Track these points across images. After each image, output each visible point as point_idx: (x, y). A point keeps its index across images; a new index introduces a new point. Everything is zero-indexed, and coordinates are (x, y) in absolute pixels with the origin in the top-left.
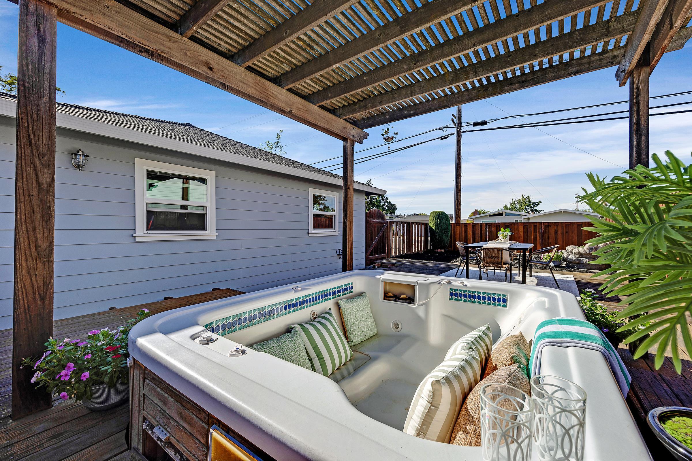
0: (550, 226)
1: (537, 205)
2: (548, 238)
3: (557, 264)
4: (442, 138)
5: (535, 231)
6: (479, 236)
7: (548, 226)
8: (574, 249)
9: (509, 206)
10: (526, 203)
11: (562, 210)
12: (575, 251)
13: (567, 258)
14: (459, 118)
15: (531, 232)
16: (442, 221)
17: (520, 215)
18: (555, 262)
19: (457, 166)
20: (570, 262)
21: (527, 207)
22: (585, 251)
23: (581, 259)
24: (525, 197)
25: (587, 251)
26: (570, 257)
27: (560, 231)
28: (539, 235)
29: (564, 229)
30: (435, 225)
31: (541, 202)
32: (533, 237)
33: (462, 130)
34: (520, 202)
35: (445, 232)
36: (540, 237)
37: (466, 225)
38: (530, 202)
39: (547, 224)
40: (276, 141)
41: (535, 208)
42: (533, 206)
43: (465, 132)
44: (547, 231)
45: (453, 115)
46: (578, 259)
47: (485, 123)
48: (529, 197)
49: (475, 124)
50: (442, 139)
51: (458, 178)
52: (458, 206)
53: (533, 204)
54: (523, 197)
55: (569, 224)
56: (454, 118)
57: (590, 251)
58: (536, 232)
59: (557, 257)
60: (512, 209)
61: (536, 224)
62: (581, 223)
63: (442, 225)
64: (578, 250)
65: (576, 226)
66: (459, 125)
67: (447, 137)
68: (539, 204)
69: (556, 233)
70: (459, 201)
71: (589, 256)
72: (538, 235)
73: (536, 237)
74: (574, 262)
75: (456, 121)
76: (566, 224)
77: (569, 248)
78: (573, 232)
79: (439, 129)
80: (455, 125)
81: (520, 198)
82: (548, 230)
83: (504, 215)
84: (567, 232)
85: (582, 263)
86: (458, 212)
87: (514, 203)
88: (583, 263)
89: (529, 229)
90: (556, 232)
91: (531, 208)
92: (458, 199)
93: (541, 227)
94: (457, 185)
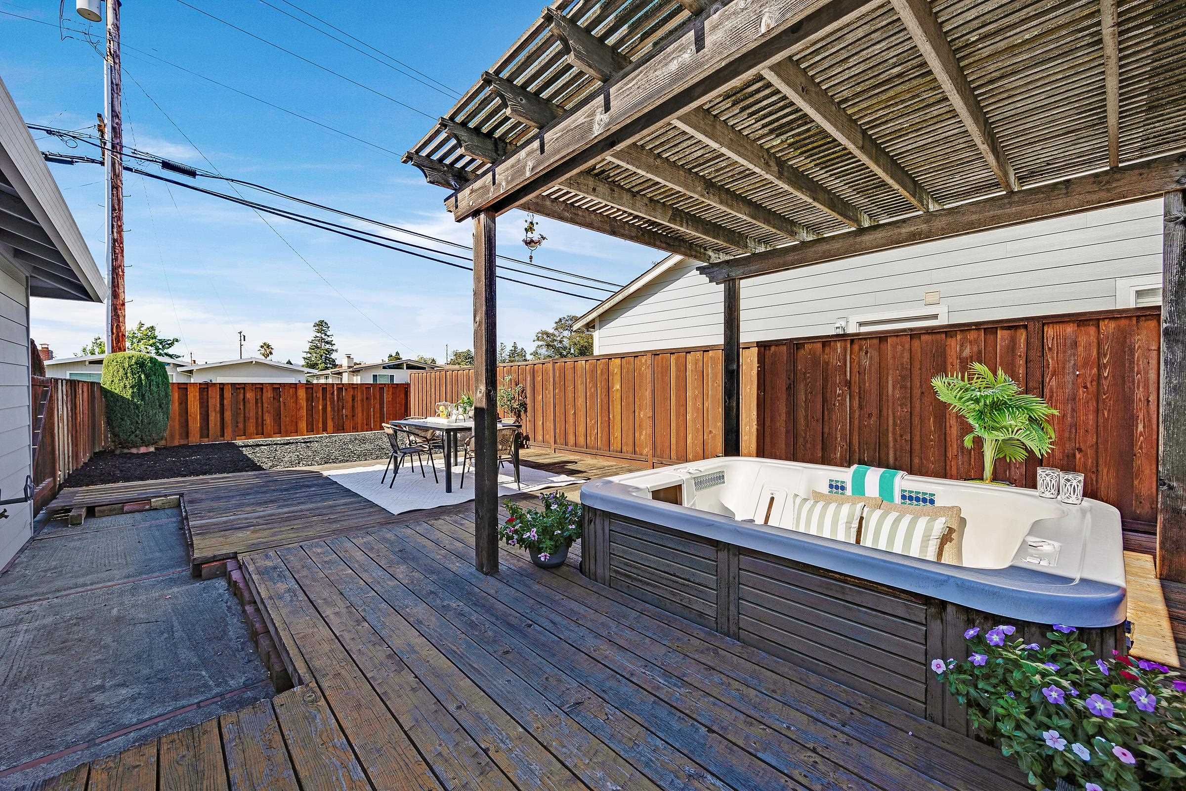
1: (169, 344)
4: (50, 158)
6: (218, 409)
10: (146, 339)
14: (117, 133)
21: (148, 347)
24: (144, 328)
32: (321, 407)
33: (126, 164)
34: (134, 337)
38: (154, 337)
41: (166, 351)
42: (161, 347)
47: (192, 174)
48: (152, 327)
51: (117, 274)
53: (161, 342)
54: (140, 326)
66: (116, 149)
68: (173, 343)
81: (135, 329)
84: (367, 398)
91: (157, 349)
92: (117, 325)
93: (334, 392)
94: (115, 290)
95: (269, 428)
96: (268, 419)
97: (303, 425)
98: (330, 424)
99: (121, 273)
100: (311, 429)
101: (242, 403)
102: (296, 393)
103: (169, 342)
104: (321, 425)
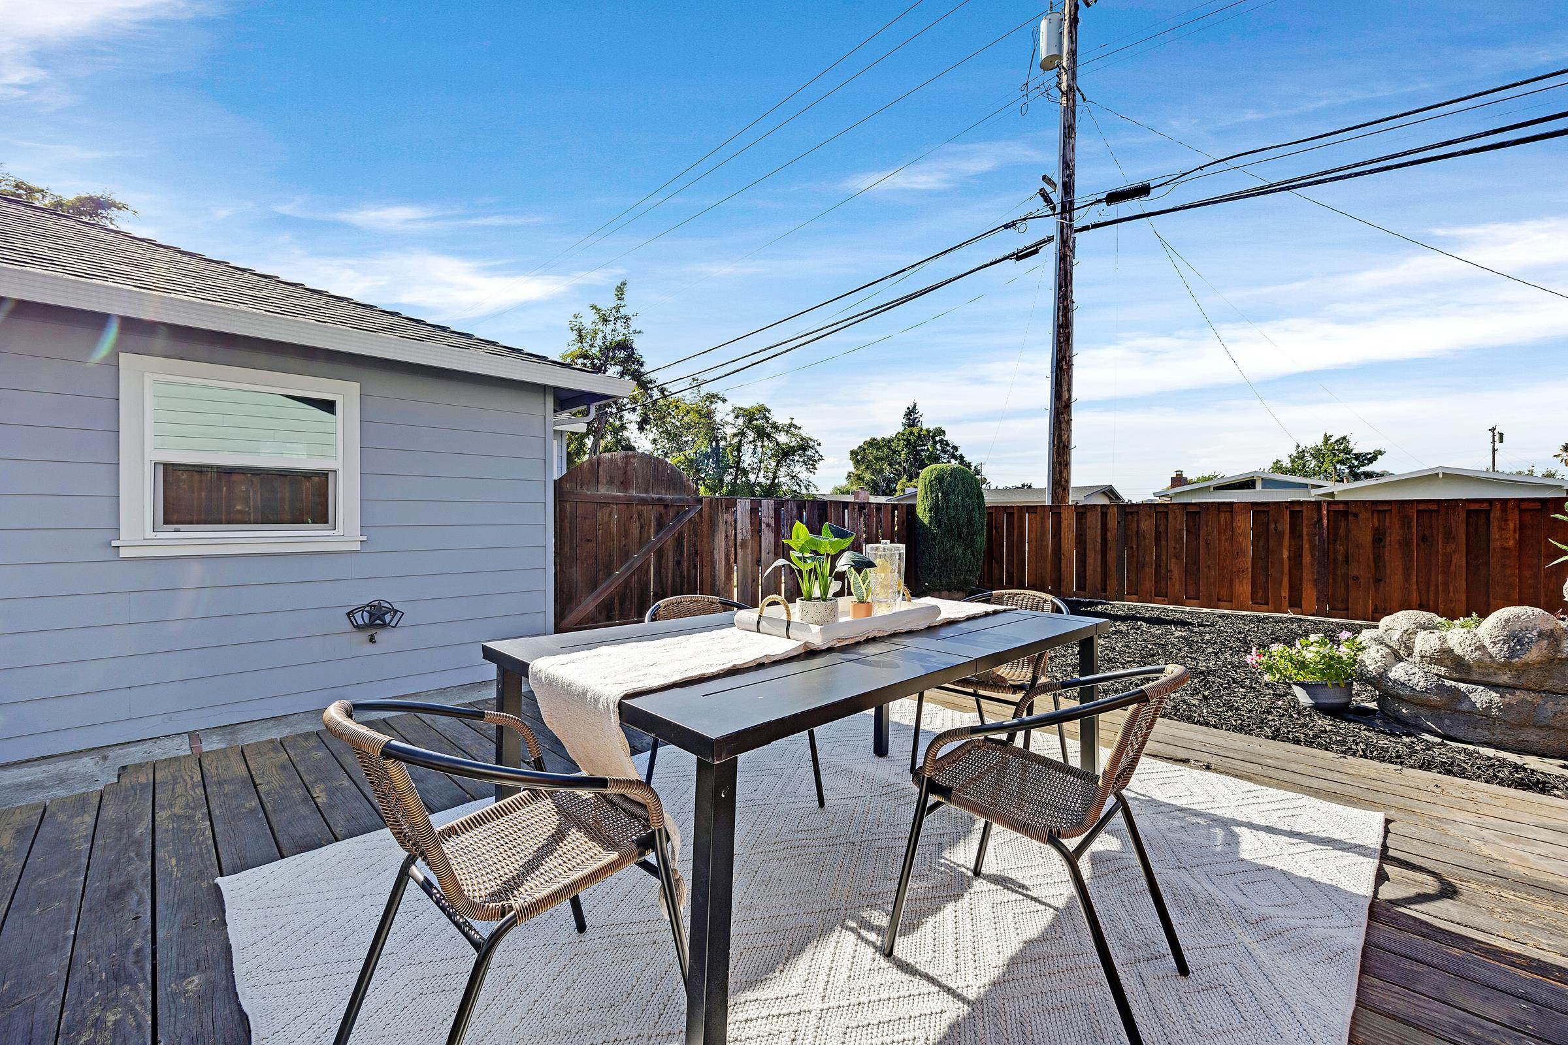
0: (1356, 515)
1: (1369, 459)
2: (1347, 560)
3: (1332, 698)
4: (1019, 256)
5: (1296, 533)
7: (1345, 514)
8: (1422, 635)
9: (1286, 463)
10: (1335, 455)
11: (1440, 471)
12: (1425, 642)
13: (1383, 675)
14: (1068, 188)
15: (1280, 535)
16: (952, 497)
17: (1306, 486)
18: (1320, 690)
19: (1059, 332)
20: (1401, 699)
21: (1338, 466)
22: (1481, 647)
23: (1462, 686)
24: (1333, 440)
25: (1494, 651)
26: (1398, 672)
27: (1394, 535)
28: (1312, 548)
29: (1409, 527)
30: (930, 510)
31: (1380, 453)
32: (1286, 554)
33: (1077, 225)
34: (1317, 454)
35: (960, 535)
36: (1313, 556)
37: (1082, 511)
38: (1347, 451)
39: (1341, 508)
40: (613, 302)
41: (1362, 469)
42: (1356, 463)
43: (1086, 228)
44: (1342, 532)
45: (1044, 178)
46: (1440, 687)
47: (1143, 191)
48: (1344, 438)
49: (1114, 198)
50: (1019, 258)
51: (1061, 368)
52: (1059, 455)
53: (1357, 457)
54: (1327, 438)
55: (1434, 507)
56: (1049, 189)
57: (1513, 652)
58: (1301, 536)
59: (1330, 667)
60: (1293, 472)
61: (1298, 508)
62: (1485, 506)
63: (952, 513)
64: (1443, 640)
65: (1463, 515)
66: (1068, 208)
67: (1036, 252)
68: (1374, 458)
69: (1381, 540)
70: (1065, 437)
71: (1505, 678)
72: (1306, 546)
73: (1301, 556)
74: (1417, 700)
75: (1056, 197)
76: (1421, 507)
77: (1397, 623)
78: (1449, 537)
79: (1006, 227)
80: (1054, 208)
81: (1320, 442)
82: (1348, 531)
83: (1259, 485)
84: (1424, 539)
85: (1465, 707)
86: (1061, 473)
87: (1301, 456)
88: (1473, 711)
89: (1272, 526)
90: (1379, 538)
91: (1351, 467)
92: (1059, 434)
93: (1320, 520)
94: (1058, 390)
95: (1177, 586)
96: (1176, 572)
97: (1244, 588)
98: (1309, 594)
99: (1065, 367)
100: (1260, 598)
101: (1134, 539)
102: (1232, 522)
103: (1369, 456)
104: (1285, 593)
